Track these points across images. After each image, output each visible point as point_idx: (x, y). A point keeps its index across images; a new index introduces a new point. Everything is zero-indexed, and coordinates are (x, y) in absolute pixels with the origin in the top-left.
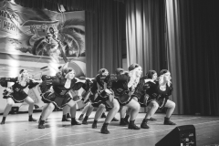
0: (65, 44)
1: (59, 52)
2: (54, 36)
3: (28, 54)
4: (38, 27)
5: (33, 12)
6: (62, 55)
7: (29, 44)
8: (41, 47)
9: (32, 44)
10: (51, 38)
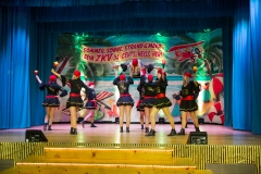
0: (211, 61)
1: (205, 69)
2: (200, 56)
3: (174, 74)
4: (183, 50)
5: (177, 39)
6: (208, 72)
7: (174, 66)
8: (186, 67)
9: (177, 66)
10: (197, 58)
